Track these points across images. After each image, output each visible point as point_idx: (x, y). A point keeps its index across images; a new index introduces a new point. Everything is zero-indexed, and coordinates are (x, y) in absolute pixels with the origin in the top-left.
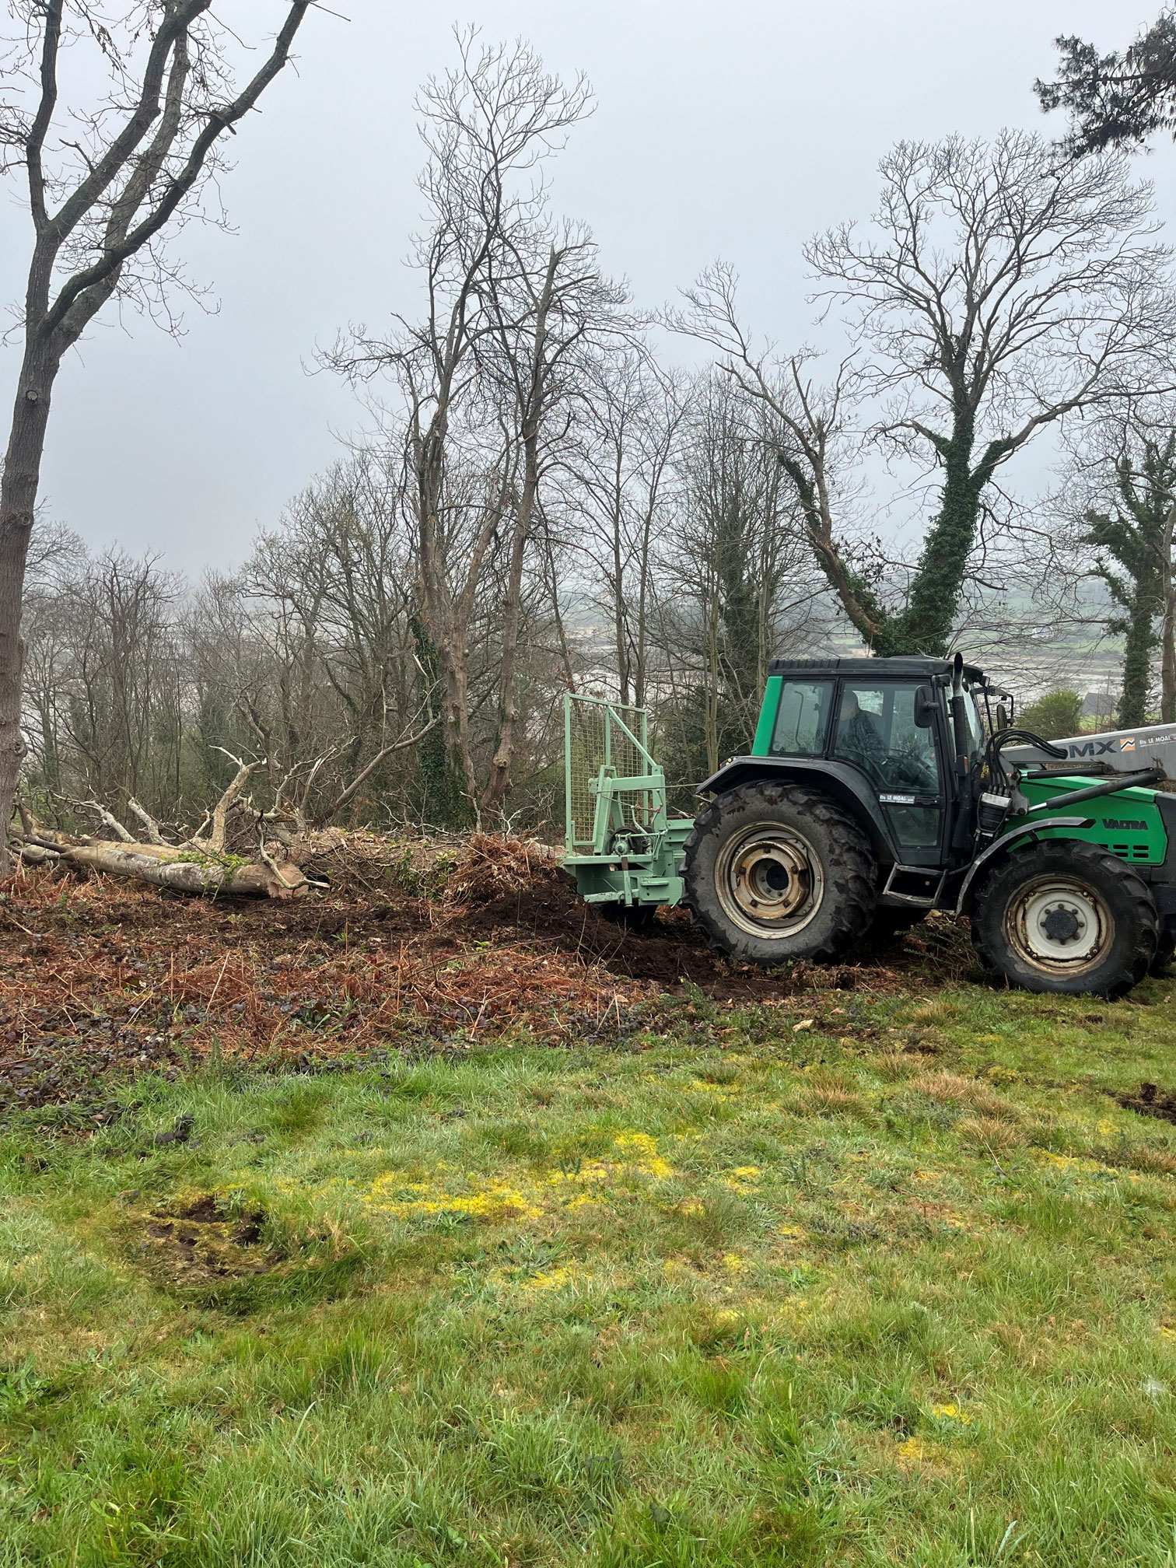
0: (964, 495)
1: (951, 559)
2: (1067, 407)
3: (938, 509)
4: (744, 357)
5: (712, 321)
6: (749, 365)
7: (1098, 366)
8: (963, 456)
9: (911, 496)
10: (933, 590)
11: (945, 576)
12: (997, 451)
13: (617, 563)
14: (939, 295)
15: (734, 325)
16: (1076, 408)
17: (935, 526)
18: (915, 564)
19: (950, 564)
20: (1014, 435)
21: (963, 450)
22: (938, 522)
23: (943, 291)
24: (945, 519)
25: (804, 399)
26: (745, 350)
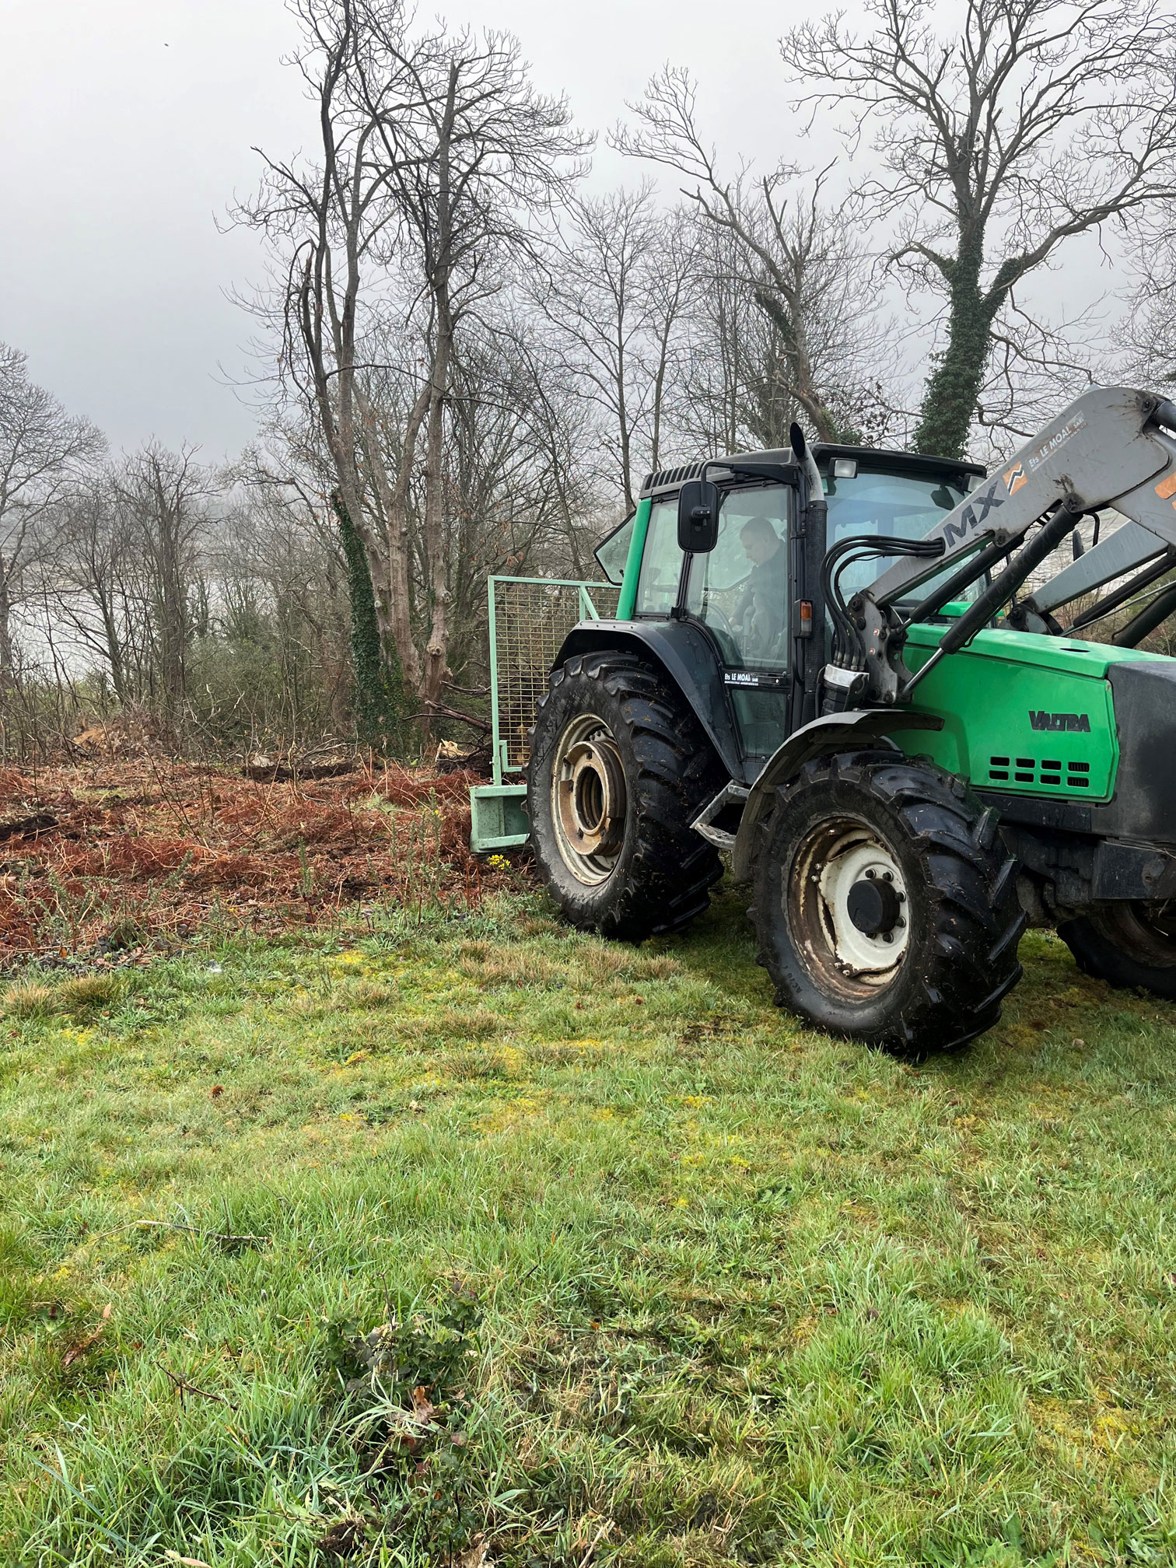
0: (972, 327)
1: (955, 403)
2: (1101, 213)
3: (944, 344)
4: (711, 180)
5: (673, 140)
6: (716, 189)
7: (1140, 165)
8: (969, 280)
9: (920, 332)
10: (934, 440)
11: (947, 423)
12: (1012, 271)
13: (623, 429)
14: (933, 87)
15: (694, 142)
16: (1113, 215)
17: (939, 366)
18: (918, 410)
19: (954, 409)
20: (1031, 251)
21: (969, 273)
22: (943, 361)
23: (937, 82)
24: (952, 357)
25: (778, 225)
26: (710, 171)
